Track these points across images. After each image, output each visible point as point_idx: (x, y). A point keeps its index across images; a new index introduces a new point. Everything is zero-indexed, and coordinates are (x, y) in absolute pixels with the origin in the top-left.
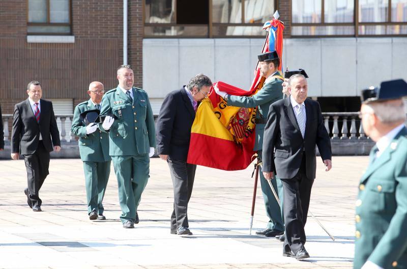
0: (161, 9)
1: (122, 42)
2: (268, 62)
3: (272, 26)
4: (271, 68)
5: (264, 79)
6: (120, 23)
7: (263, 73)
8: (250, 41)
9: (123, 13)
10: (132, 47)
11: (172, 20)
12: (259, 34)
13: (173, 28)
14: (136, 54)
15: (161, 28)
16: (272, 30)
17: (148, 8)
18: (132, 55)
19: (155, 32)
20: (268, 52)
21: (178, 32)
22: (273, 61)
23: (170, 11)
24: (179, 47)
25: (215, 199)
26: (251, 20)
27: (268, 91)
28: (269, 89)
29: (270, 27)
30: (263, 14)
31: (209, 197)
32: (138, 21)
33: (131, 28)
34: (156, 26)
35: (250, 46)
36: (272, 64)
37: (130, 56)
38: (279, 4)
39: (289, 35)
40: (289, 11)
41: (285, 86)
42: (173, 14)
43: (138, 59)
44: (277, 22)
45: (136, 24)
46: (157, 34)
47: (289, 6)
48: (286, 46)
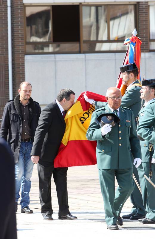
0: (40, 30)
1: (8, 58)
2: (129, 73)
3: (132, 41)
4: (131, 78)
5: (126, 87)
6: (5, 42)
7: (125, 82)
8: (115, 55)
9: (7, 34)
10: (16, 62)
11: (49, 39)
12: (122, 49)
13: (50, 45)
14: (20, 68)
15: (40, 46)
16: (132, 45)
17: (28, 29)
18: (16, 69)
19: (35, 49)
20: (128, 64)
21: (54, 49)
22: (133, 72)
23: (47, 32)
24: (55, 61)
25: (87, 189)
26: (116, 37)
27: (129, 97)
28: (130, 95)
29: (129, 43)
30: (126, 32)
31: (83, 188)
32: (20, 40)
33: (14, 46)
34: (36, 45)
35: (115, 59)
36: (132, 74)
37: (15, 70)
38: (139, 23)
39: (148, 49)
40: (147, 29)
41: (142, 92)
42: (50, 34)
43: (21, 72)
44: (135, 38)
45: (19, 43)
46: (37, 51)
47: (147, 25)
48: (145, 59)
